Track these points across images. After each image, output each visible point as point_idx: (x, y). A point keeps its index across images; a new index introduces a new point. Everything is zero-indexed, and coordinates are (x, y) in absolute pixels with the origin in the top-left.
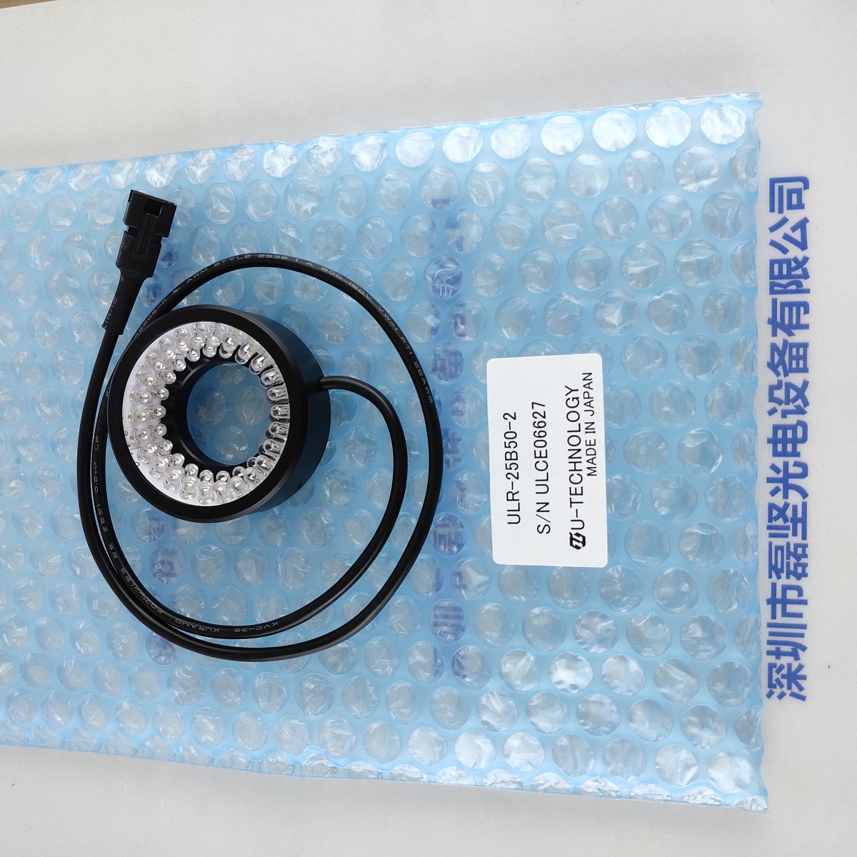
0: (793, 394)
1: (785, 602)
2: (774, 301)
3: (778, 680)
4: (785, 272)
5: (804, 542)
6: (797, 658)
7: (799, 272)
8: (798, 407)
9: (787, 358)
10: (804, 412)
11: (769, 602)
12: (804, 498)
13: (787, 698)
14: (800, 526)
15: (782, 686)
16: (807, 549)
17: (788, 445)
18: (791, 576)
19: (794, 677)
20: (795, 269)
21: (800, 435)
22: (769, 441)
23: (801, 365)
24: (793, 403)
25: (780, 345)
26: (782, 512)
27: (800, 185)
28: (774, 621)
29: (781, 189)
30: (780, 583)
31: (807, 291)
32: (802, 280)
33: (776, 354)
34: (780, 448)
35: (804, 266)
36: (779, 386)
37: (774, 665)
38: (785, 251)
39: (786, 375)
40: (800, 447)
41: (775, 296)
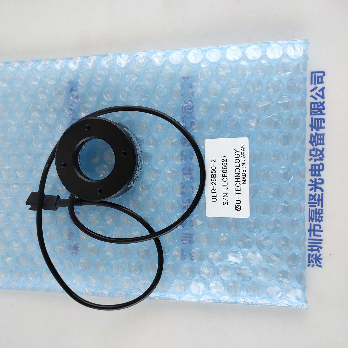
0: (318, 153)
1: (315, 231)
2: (312, 118)
3: (312, 260)
4: (316, 107)
5: (322, 208)
6: (319, 252)
7: (321, 107)
8: (320, 158)
9: (316, 139)
10: (322, 160)
11: (309, 231)
12: (322, 192)
13: (315, 267)
14: (320, 202)
15: (313, 262)
16: (323, 211)
17: (316, 172)
18: (317, 221)
19: (318, 259)
20: (320, 106)
21: (321, 168)
22: (309, 170)
23: (322, 142)
24: (318, 156)
25: (314, 134)
26: (314, 197)
27: (322, 74)
28: (310, 238)
29: (315, 76)
30: (313, 224)
31: (324, 114)
32: (322, 110)
33: (312, 138)
34: (313, 173)
35: (323, 105)
36: (313, 150)
37: (310, 254)
38: (316, 99)
39: (316, 146)
40: (321, 173)
41: (312, 116)
